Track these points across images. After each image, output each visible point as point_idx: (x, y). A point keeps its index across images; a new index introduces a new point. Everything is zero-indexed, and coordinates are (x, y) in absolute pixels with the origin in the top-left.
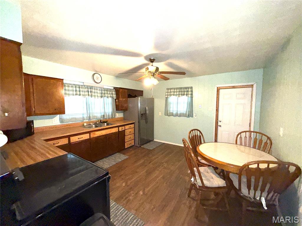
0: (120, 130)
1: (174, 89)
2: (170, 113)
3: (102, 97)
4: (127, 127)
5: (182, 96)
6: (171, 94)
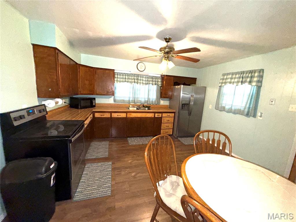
0: (156, 116)
1: (233, 74)
2: (222, 106)
3: (146, 84)
4: (164, 115)
5: (242, 84)
6: (227, 81)
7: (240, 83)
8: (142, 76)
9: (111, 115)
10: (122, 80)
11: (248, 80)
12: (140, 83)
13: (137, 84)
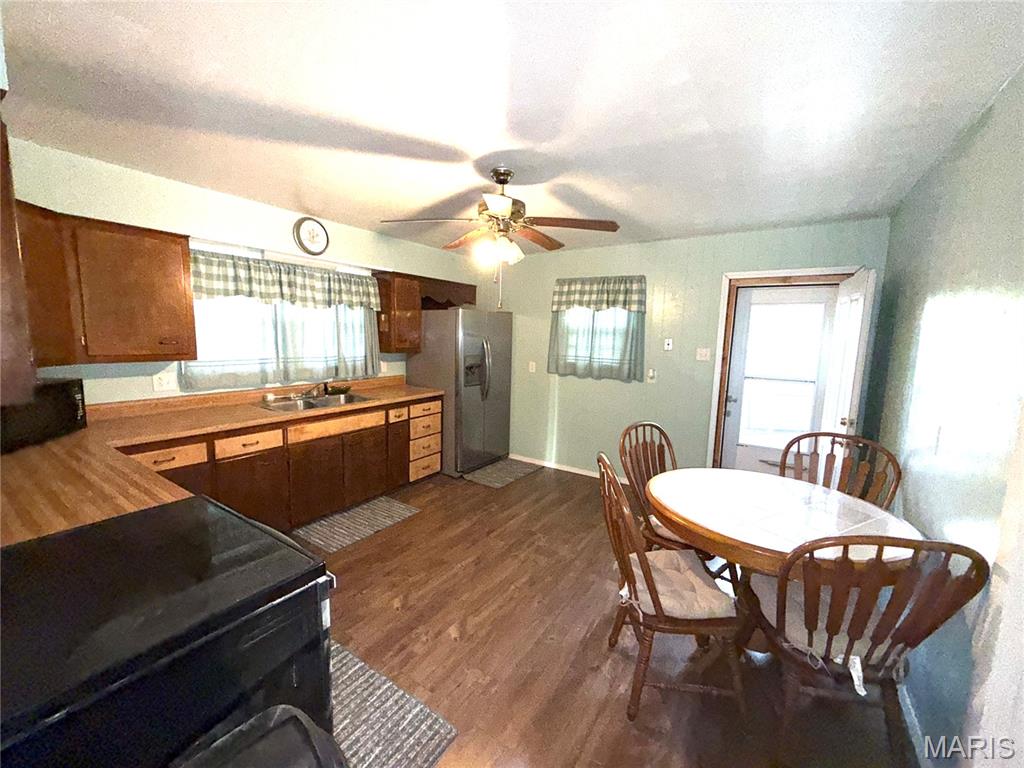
0: (392, 419)
1: (583, 282)
2: (565, 363)
3: (329, 303)
4: (416, 410)
5: (608, 308)
6: (572, 298)
7: (604, 306)
8: (308, 273)
9: (211, 452)
10: (218, 285)
11: (621, 297)
12: (304, 299)
13: (293, 303)
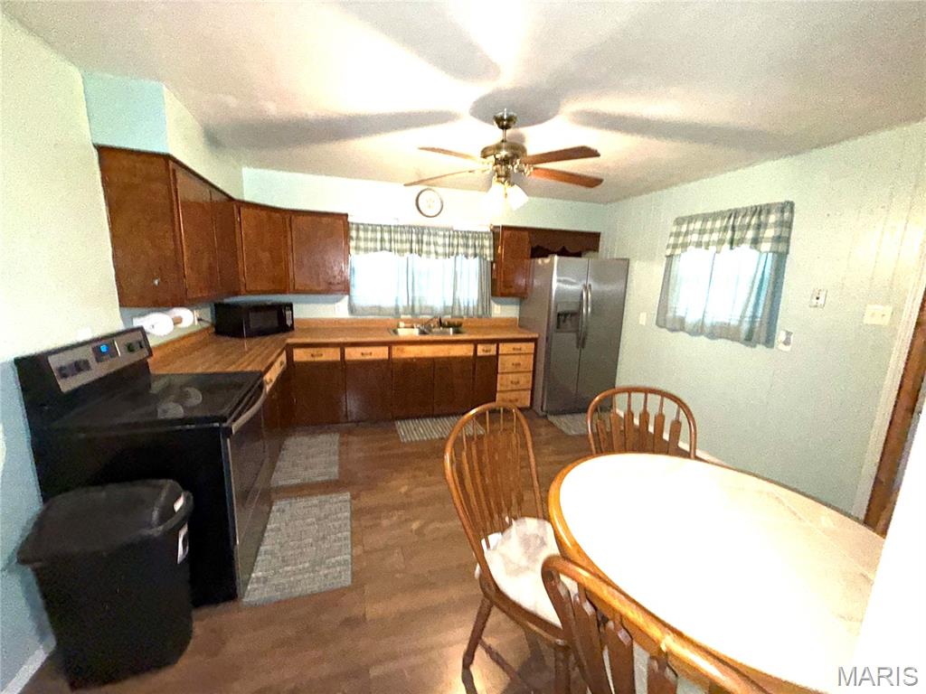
0: (480, 353)
1: (705, 218)
4: (504, 348)
7: (727, 246)
8: (433, 232)
9: (343, 354)
10: (371, 245)
11: (750, 234)
12: (428, 253)
13: (420, 255)
